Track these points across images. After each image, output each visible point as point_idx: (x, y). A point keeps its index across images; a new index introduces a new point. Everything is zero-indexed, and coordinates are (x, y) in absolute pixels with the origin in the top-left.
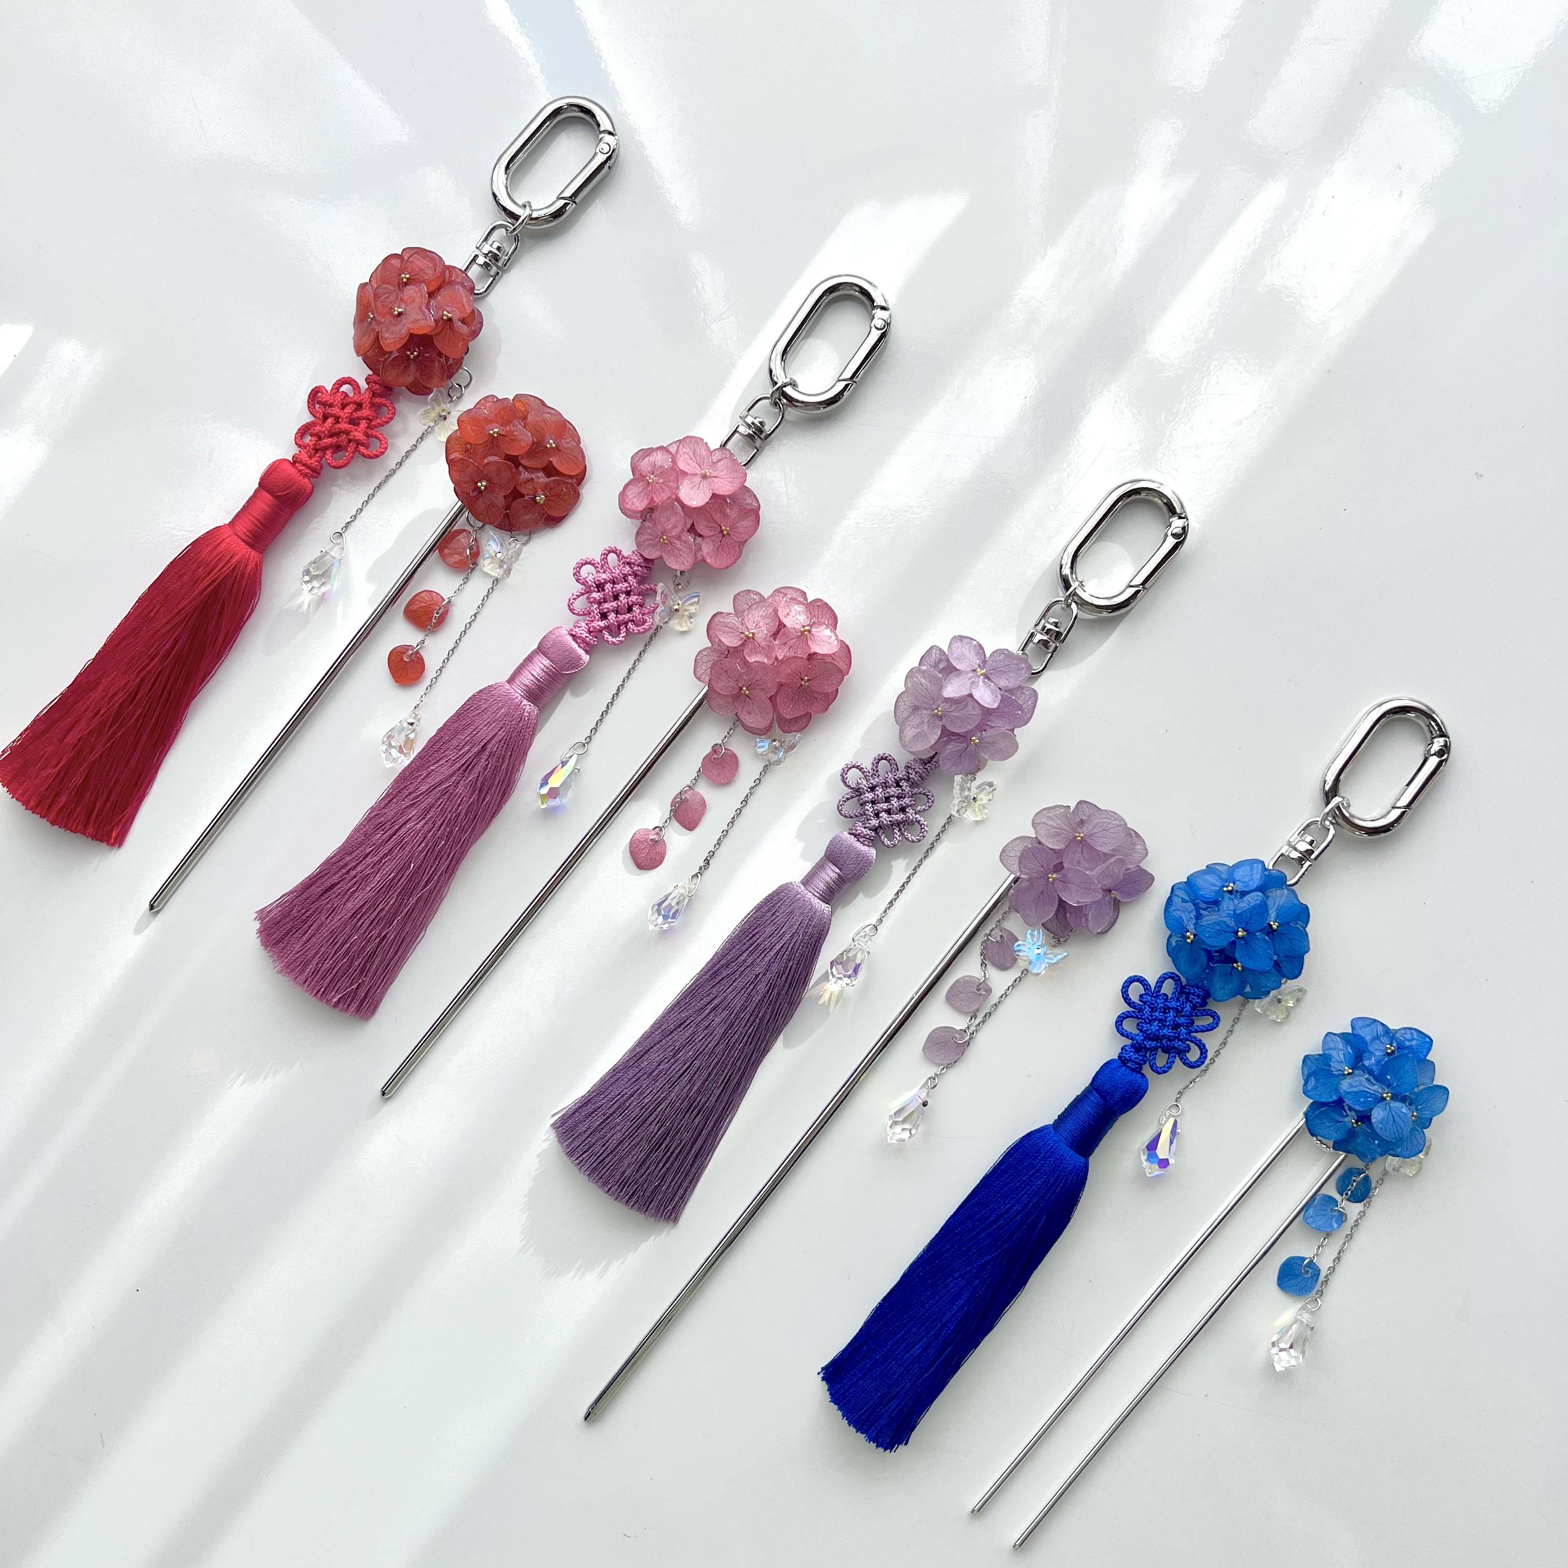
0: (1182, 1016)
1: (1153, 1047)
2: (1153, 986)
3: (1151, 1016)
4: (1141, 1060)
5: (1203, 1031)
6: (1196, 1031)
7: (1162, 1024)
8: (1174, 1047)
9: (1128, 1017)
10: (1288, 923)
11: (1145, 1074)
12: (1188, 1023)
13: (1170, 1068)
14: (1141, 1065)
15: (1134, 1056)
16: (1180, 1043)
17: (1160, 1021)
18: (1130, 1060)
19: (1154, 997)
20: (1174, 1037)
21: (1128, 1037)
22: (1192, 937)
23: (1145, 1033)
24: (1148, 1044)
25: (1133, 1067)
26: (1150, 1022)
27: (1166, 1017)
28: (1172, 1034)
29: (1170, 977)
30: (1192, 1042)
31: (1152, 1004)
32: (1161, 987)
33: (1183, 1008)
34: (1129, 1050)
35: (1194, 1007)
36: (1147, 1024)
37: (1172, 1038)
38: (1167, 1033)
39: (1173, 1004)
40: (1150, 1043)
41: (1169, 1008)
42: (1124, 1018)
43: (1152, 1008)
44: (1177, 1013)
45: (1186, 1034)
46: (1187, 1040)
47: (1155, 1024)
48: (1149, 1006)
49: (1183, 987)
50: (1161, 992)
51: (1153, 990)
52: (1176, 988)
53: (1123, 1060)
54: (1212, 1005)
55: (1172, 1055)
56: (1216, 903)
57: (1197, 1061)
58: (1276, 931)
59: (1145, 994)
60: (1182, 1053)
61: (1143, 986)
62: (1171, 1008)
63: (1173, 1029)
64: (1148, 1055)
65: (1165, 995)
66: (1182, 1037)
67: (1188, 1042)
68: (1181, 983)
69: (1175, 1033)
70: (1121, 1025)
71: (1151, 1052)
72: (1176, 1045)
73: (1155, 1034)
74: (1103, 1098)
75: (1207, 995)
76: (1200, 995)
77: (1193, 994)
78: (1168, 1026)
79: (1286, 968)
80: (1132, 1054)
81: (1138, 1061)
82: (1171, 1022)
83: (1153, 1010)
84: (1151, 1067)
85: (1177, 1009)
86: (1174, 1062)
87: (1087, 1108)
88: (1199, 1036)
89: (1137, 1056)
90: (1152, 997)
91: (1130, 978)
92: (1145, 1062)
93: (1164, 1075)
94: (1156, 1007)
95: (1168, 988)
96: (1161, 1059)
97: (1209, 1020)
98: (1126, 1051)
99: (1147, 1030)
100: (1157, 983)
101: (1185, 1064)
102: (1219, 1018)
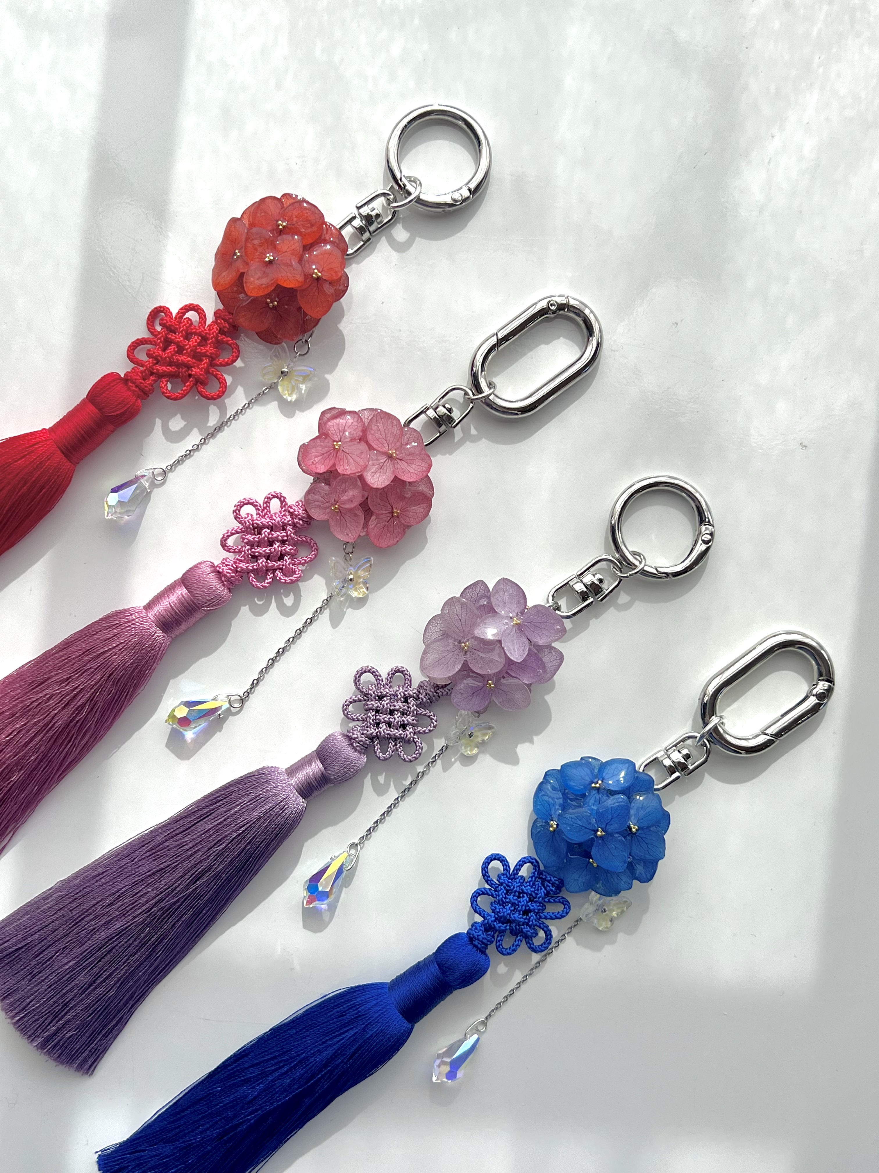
0: (535, 902)
1: (502, 930)
2: (512, 868)
3: (505, 898)
4: (488, 941)
5: (551, 918)
6: (546, 918)
7: (515, 908)
8: (522, 932)
9: (483, 893)
10: (648, 828)
11: (489, 955)
12: (539, 910)
13: (514, 950)
14: (486, 945)
15: (482, 935)
16: (529, 929)
17: (513, 904)
18: (478, 940)
19: (512, 879)
20: (525, 922)
21: (480, 915)
22: (555, 826)
23: (497, 915)
24: (497, 925)
25: (479, 946)
26: (503, 904)
27: (520, 902)
28: (522, 920)
29: (530, 862)
30: (540, 927)
31: (508, 886)
32: (520, 870)
33: (537, 894)
34: (478, 928)
35: (547, 894)
36: (500, 906)
37: (521, 923)
38: (517, 919)
39: (528, 889)
40: (500, 924)
41: (523, 893)
42: (480, 895)
43: (507, 891)
44: (530, 898)
45: (536, 921)
46: (536, 925)
47: (508, 907)
48: (505, 888)
49: (540, 873)
50: (519, 875)
51: (511, 872)
52: (534, 873)
53: (470, 937)
54: (564, 894)
55: (519, 938)
56: (584, 796)
57: (541, 945)
58: (635, 834)
59: (503, 874)
60: (528, 938)
61: (503, 866)
62: (525, 893)
63: (523, 915)
64: (496, 935)
65: (522, 877)
66: (531, 923)
67: (536, 927)
68: (539, 868)
69: (526, 919)
70: (476, 901)
71: (500, 933)
72: (524, 930)
73: (505, 918)
74: (443, 972)
75: (560, 886)
76: (555, 884)
77: (549, 881)
78: (519, 911)
79: (640, 869)
80: (480, 933)
81: (485, 941)
82: (524, 907)
83: (508, 892)
84: (497, 947)
85: (531, 895)
86: (519, 946)
87: (426, 979)
88: (547, 922)
89: (485, 936)
90: (509, 879)
91: (492, 855)
92: (492, 942)
93: (508, 956)
94: (512, 890)
95: (525, 871)
96: (508, 942)
97: (560, 908)
98: (476, 929)
99: (498, 912)
100: (516, 866)
101: (530, 948)
102: (570, 908)
